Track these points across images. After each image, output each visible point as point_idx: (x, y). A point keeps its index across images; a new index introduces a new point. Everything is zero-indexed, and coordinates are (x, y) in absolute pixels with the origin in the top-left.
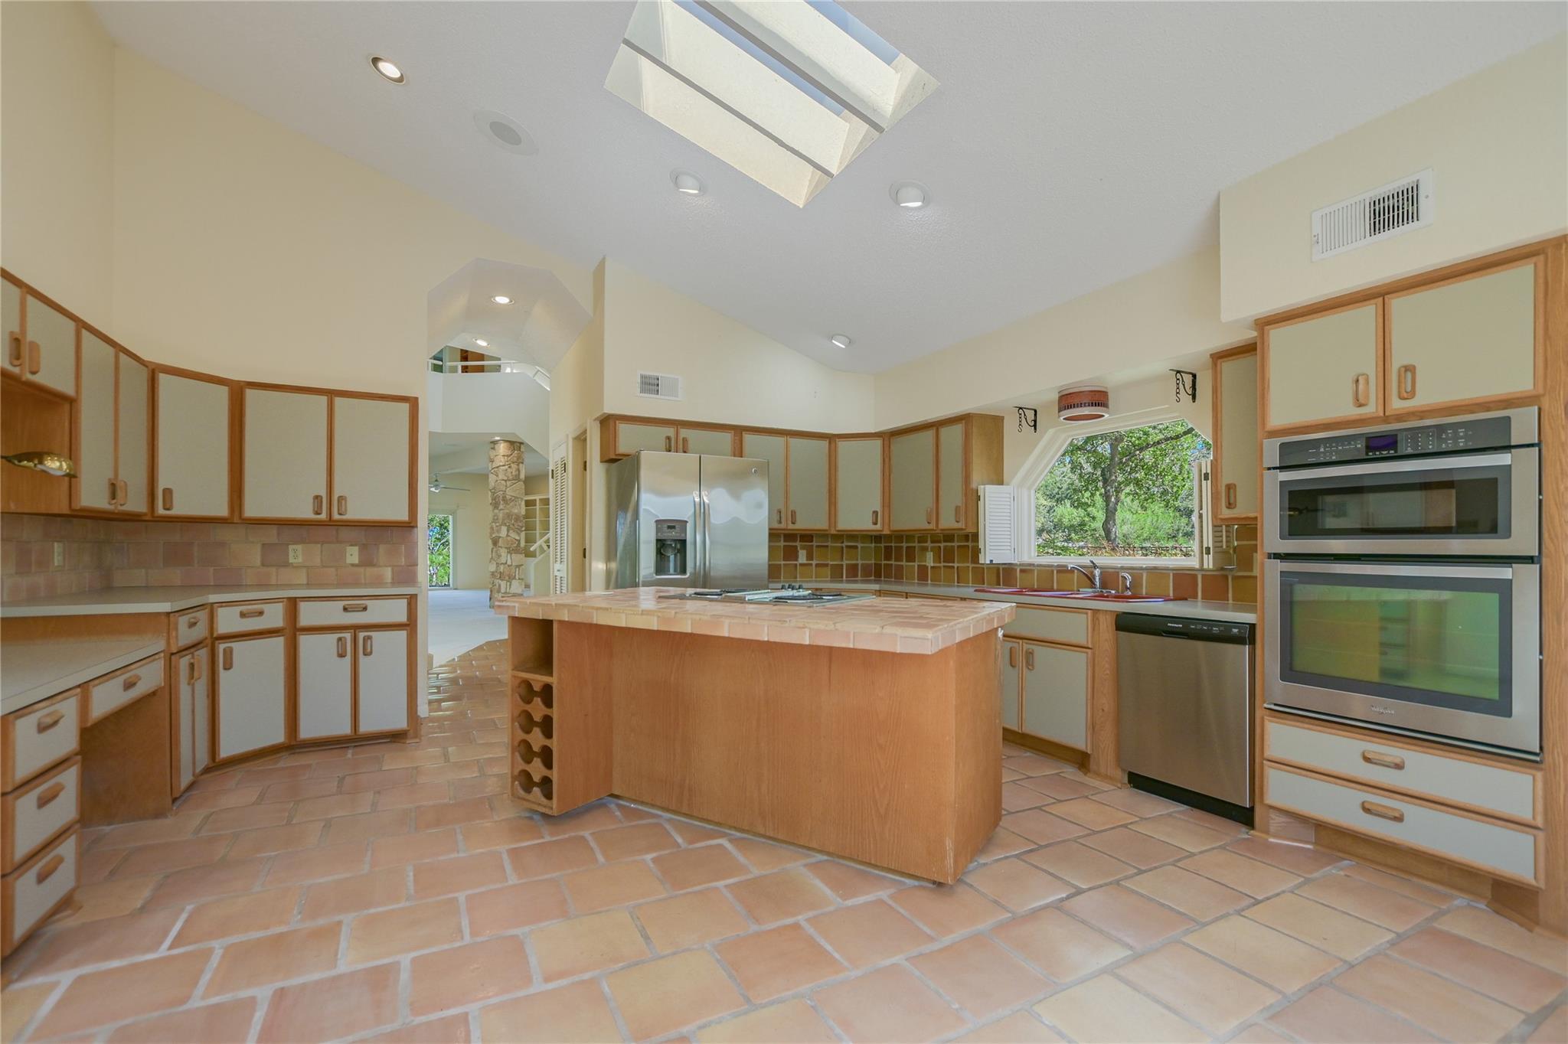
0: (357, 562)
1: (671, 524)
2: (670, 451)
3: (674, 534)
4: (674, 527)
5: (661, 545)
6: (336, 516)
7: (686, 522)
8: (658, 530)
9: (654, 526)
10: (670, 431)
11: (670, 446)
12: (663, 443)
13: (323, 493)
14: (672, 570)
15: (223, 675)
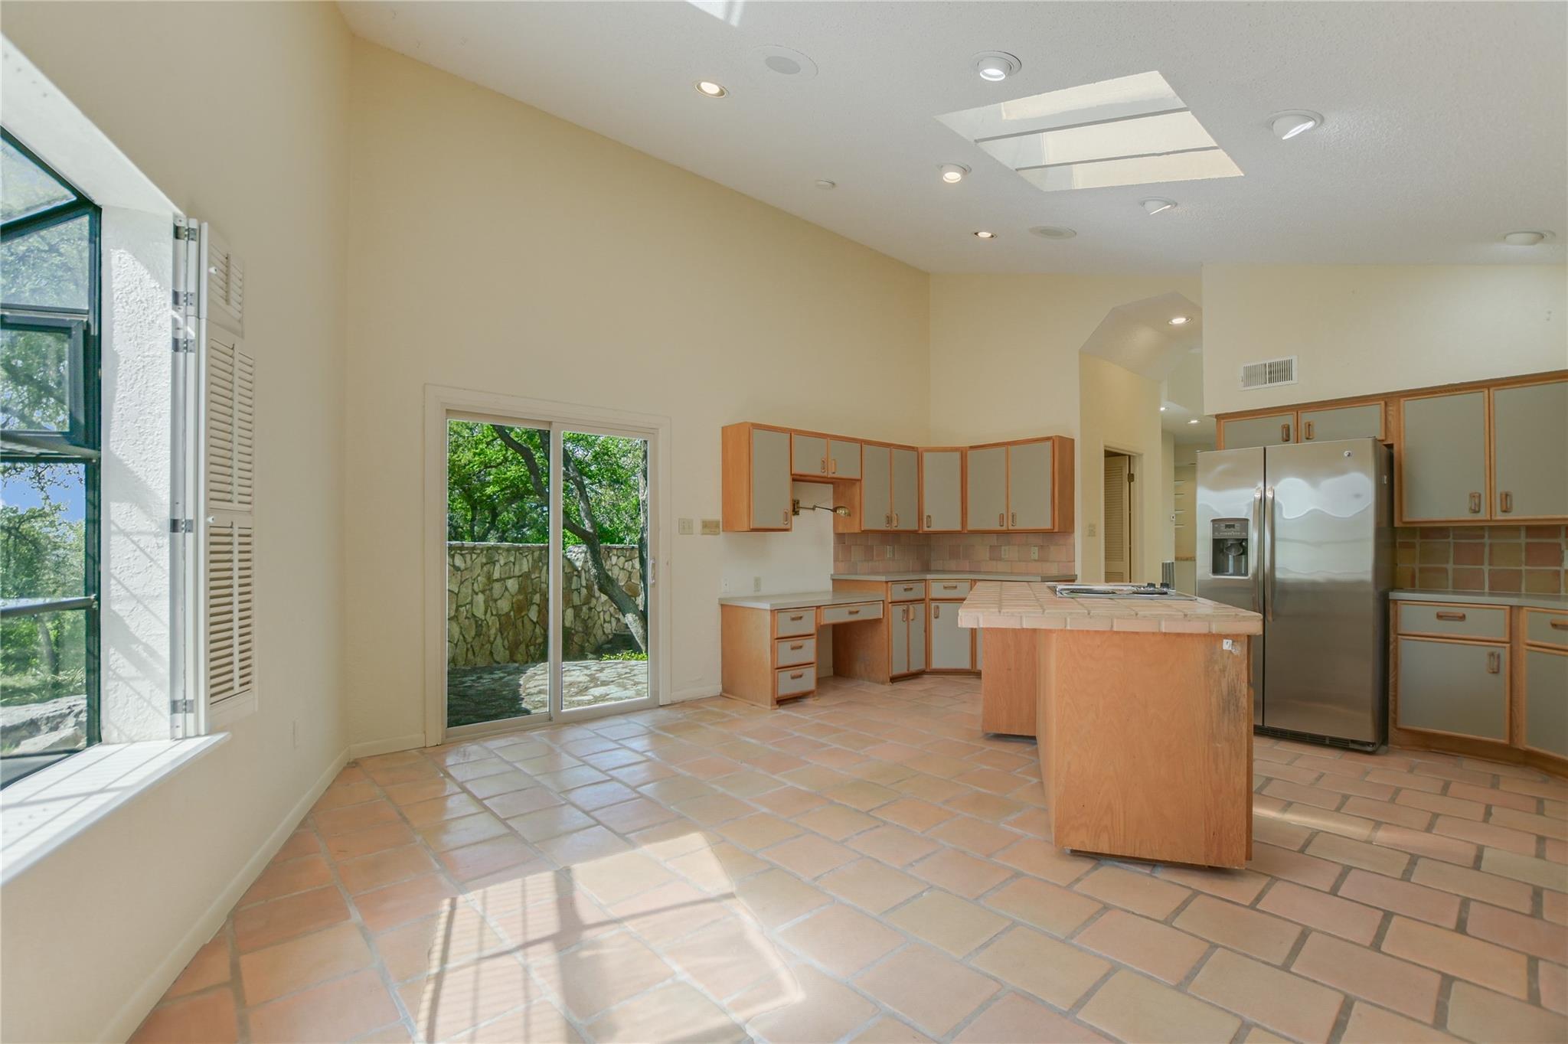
0: (1037, 558)
1: (1230, 523)
2: (1287, 440)
3: (1232, 534)
4: (1233, 526)
5: (1219, 547)
6: (1011, 528)
7: (1247, 520)
8: (1215, 530)
9: (1210, 526)
10: (1289, 419)
11: (1288, 435)
12: (1279, 434)
13: (1004, 512)
14: (1231, 570)
15: (934, 621)
